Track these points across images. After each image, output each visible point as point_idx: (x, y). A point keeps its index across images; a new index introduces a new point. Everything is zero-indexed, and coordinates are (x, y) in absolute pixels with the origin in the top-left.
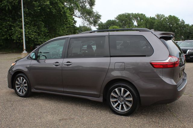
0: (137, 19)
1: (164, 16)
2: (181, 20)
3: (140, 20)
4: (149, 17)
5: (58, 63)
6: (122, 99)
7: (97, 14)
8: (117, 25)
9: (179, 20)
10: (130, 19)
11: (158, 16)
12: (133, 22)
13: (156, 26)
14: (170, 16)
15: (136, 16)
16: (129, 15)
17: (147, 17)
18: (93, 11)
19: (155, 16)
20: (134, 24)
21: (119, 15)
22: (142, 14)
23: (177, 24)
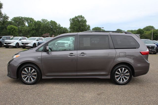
0: (28, 21)
1: (47, 21)
2: (58, 24)
3: (30, 22)
4: (37, 21)
5: (73, 54)
6: (122, 75)
7: (5, 16)
8: (13, 25)
9: (57, 24)
10: (23, 21)
11: (43, 20)
12: (25, 23)
13: (43, 27)
14: (52, 21)
15: (27, 19)
16: (22, 18)
17: (35, 20)
18: (2, 13)
19: (41, 20)
20: (26, 25)
21: (15, 18)
22: (31, 18)
23: (56, 26)
